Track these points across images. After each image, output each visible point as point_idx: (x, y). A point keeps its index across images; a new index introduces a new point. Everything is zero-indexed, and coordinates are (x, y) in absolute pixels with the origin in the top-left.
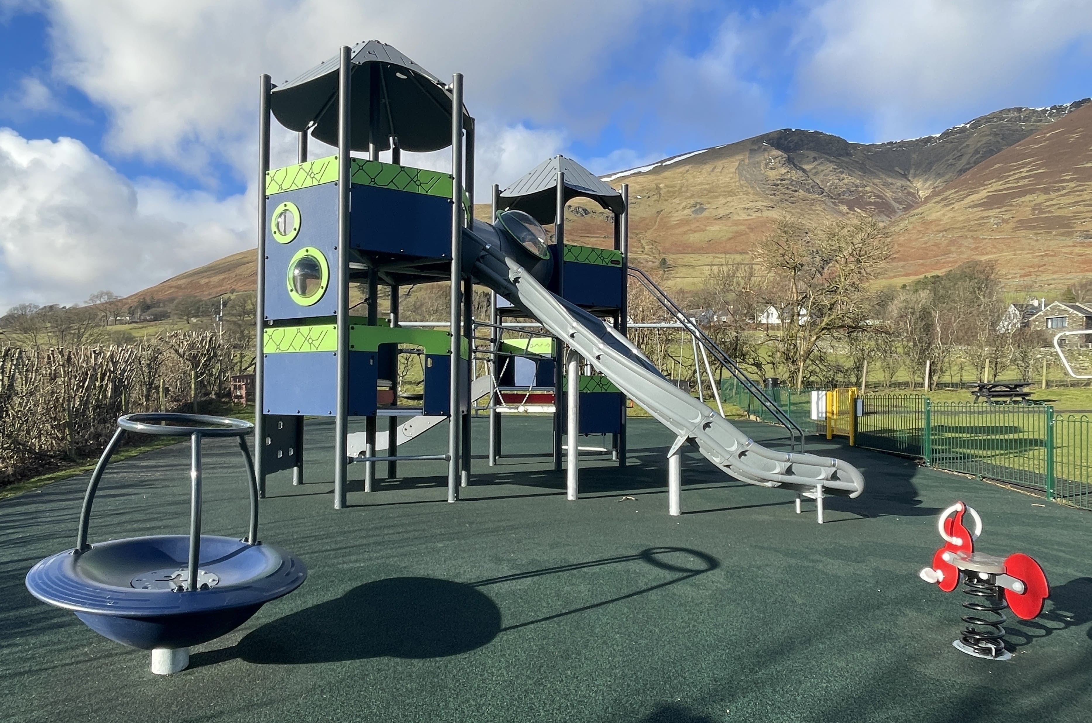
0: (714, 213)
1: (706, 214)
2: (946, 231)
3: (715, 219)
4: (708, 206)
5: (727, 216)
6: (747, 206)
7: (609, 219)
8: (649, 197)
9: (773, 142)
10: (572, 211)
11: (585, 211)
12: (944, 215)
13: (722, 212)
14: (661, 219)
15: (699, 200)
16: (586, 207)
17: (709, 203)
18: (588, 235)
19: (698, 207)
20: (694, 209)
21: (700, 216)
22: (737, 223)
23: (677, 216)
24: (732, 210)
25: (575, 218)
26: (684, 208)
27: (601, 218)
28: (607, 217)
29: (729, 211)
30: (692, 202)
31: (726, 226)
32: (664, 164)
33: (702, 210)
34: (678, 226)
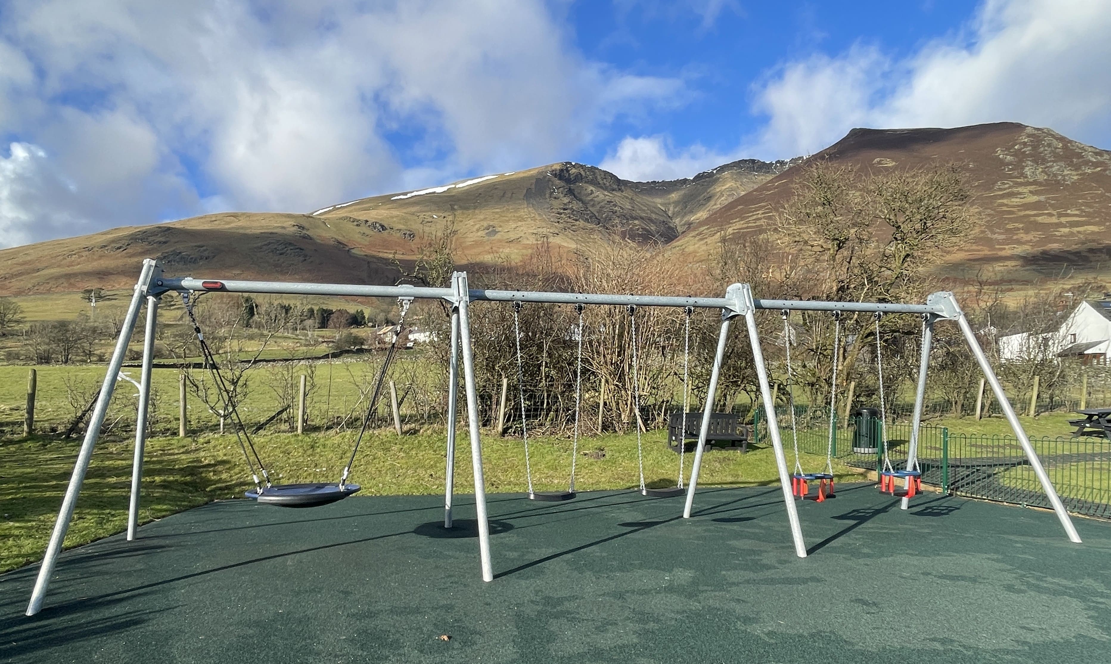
0: (506, 236)
1: (498, 236)
2: (701, 261)
3: (507, 242)
4: (500, 229)
5: (518, 240)
6: (535, 231)
7: (407, 236)
8: (444, 217)
9: (556, 174)
10: (369, 226)
11: (382, 226)
12: (699, 248)
13: (512, 236)
14: (457, 239)
15: (491, 223)
16: (383, 223)
17: (500, 227)
18: (385, 251)
19: (490, 230)
20: (488, 231)
21: (493, 238)
22: (526, 247)
23: (472, 237)
24: (522, 234)
25: (372, 233)
26: (478, 230)
27: (398, 235)
28: (405, 234)
29: (518, 236)
30: (485, 224)
31: (517, 249)
32: (457, 186)
33: (495, 232)
34: (472, 247)
